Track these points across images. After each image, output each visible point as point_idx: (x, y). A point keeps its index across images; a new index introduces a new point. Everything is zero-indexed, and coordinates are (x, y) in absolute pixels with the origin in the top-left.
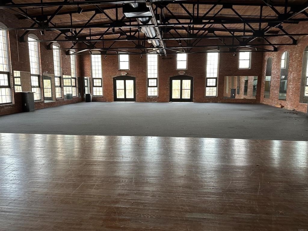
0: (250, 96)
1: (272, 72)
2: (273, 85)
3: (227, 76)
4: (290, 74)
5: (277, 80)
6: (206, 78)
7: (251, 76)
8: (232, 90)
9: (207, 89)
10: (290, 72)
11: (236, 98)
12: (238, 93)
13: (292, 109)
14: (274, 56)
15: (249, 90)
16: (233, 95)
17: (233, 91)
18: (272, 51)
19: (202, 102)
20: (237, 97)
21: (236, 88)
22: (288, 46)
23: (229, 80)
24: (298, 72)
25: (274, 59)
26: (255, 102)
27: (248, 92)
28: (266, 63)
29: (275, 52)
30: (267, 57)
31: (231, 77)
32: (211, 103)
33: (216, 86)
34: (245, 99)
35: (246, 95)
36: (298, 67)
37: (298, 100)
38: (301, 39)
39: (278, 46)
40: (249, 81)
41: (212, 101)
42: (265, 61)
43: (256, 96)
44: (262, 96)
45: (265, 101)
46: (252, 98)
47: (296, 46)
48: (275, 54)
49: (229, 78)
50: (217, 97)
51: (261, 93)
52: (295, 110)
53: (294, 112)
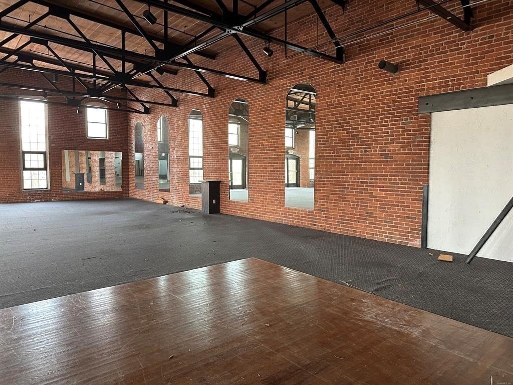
0: (111, 186)
1: (145, 146)
2: (148, 167)
3: (65, 151)
4: (172, 151)
5: (154, 159)
6: (21, 152)
7: (110, 152)
8: (78, 175)
9: (26, 174)
10: (172, 148)
11: (86, 190)
12: (90, 181)
13: (180, 205)
14: (145, 122)
15: (107, 175)
16: (81, 184)
17: (80, 178)
18: (143, 113)
19: (17, 202)
20: (87, 188)
21: (84, 171)
22: (165, 107)
23: (70, 157)
24: (183, 149)
25: (146, 125)
26: (121, 196)
27: (107, 179)
28: (134, 131)
29: (147, 115)
30: (134, 122)
31: (73, 152)
32: (37, 204)
33: (45, 169)
34: (102, 192)
35: (105, 184)
36: (183, 141)
37: (187, 191)
38: (182, 99)
39: (151, 105)
40: (106, 160)
41: (38, 199)
42: (131, 127)
43: (122, 187)
44: (132, 186)
45: (137, 193)
46: (114, 189)
47: (177, 109)
48: (146, 117)
49: (69, 153)
50: (50, 191)
51: (131, 181)
52: (184, 206)
53: (184, 210)
